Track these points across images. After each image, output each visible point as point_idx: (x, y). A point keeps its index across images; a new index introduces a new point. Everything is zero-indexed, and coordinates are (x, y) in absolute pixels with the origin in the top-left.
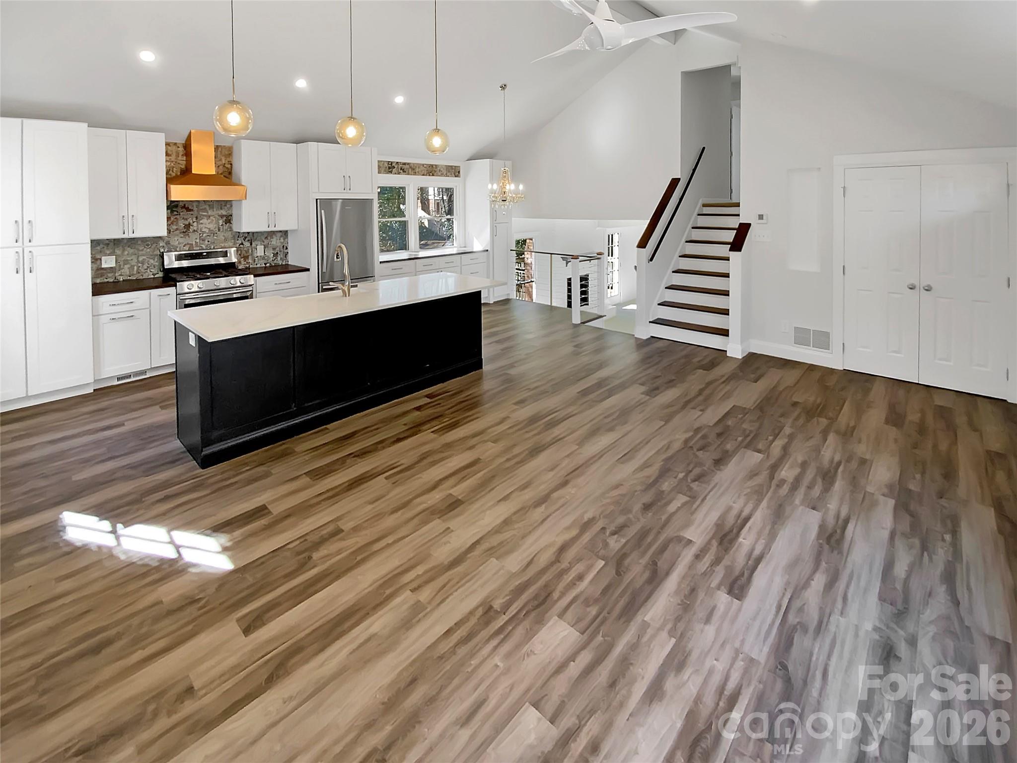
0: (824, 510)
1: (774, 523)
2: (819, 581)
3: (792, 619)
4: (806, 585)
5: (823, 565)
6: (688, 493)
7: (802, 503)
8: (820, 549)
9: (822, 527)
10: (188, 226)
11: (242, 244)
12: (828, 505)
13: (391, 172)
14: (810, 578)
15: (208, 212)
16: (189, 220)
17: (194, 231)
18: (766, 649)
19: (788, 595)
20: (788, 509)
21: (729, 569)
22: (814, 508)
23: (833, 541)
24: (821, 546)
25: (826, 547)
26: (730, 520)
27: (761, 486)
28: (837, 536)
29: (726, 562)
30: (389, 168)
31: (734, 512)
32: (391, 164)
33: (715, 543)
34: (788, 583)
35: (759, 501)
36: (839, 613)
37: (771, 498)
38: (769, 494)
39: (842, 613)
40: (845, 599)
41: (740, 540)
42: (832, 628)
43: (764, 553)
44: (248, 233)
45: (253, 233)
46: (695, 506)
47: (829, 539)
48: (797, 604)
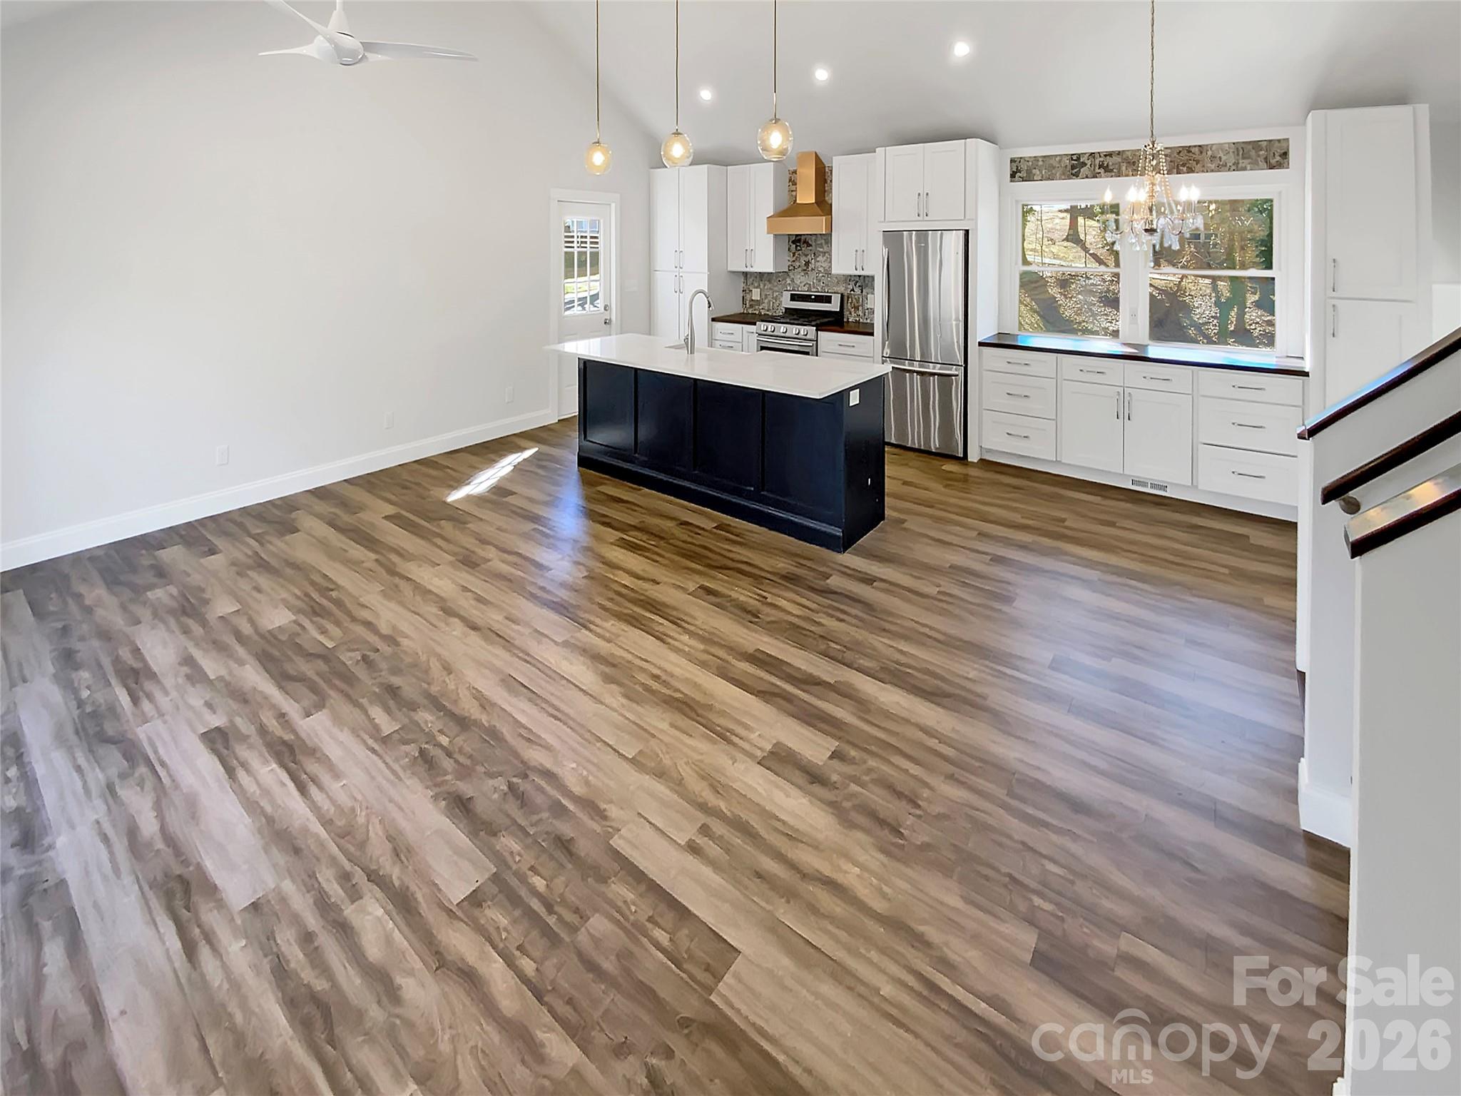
0: (239, 922)
1: (270, 820)
2: (149, 826)
3: (143, 770)
4: (158, 807)
5: (160, 845)
6: (396, 736)
7: (278, 890)
8: (184, 858)
9: (211, 890)
10: (807, 263)
11: (853, 290)
12: (243, 943)
13: (1077, 175)
14: (161, 817)
15: (823, 248)
16: (809, 256)
17: (812, 269)
18: (142, 736)
19: (166, 780)
20: (281, 859)
21: (244, 738)
22: (255, 906)
23: (178, 887)
24: (185, 863)
25: (177, 870)
26: (313, 767)
27: (362, 845)
28: (178, 903)
29: (255, 739)
30: (1073, 167)
31: (325, 778)
32: (1078, 159)
33: (288, 737)
34: (177, 787)
35: (327, 823)
36: (100, 820)
37: (322, 845)
38: (334, 850)
39: (98, 822)
40: (105, 839)
41: (274, 766)
42: (98, 803)
43: (234, 781)
44: (860, 276)
45: (864, 277)
46: (366, 737)
47: (185, 883)
48: (149, 785)
